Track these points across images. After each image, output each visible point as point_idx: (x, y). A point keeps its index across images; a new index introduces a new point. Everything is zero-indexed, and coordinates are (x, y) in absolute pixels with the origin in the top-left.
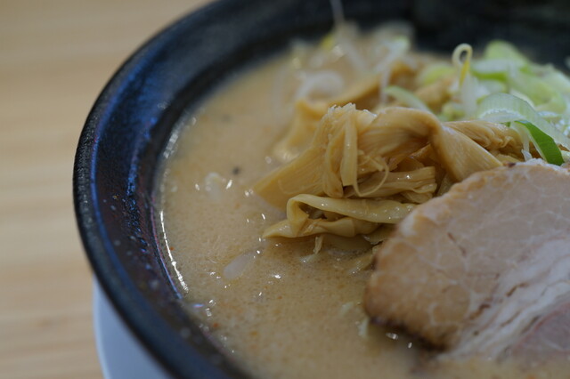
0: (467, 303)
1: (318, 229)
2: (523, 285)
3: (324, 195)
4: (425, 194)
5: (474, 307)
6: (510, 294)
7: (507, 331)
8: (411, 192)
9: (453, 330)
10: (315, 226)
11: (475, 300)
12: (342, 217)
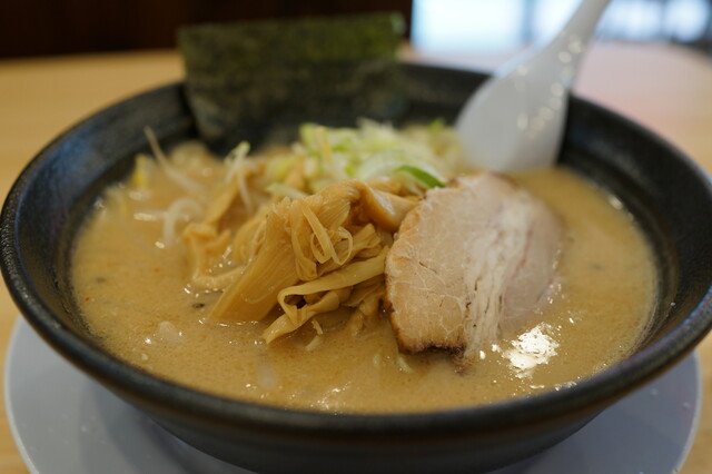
0: (458, 306)
1: (311, 314)
2: (479, 279)
3: (300, 282)
4: (376, 247)
5: (463, 308)
6: (476, 289)
7: (491, 314)
8: (365, 250)
9: (461, 331)
10: (307, 312)
11: (461, 301)
12: (323, 294)
